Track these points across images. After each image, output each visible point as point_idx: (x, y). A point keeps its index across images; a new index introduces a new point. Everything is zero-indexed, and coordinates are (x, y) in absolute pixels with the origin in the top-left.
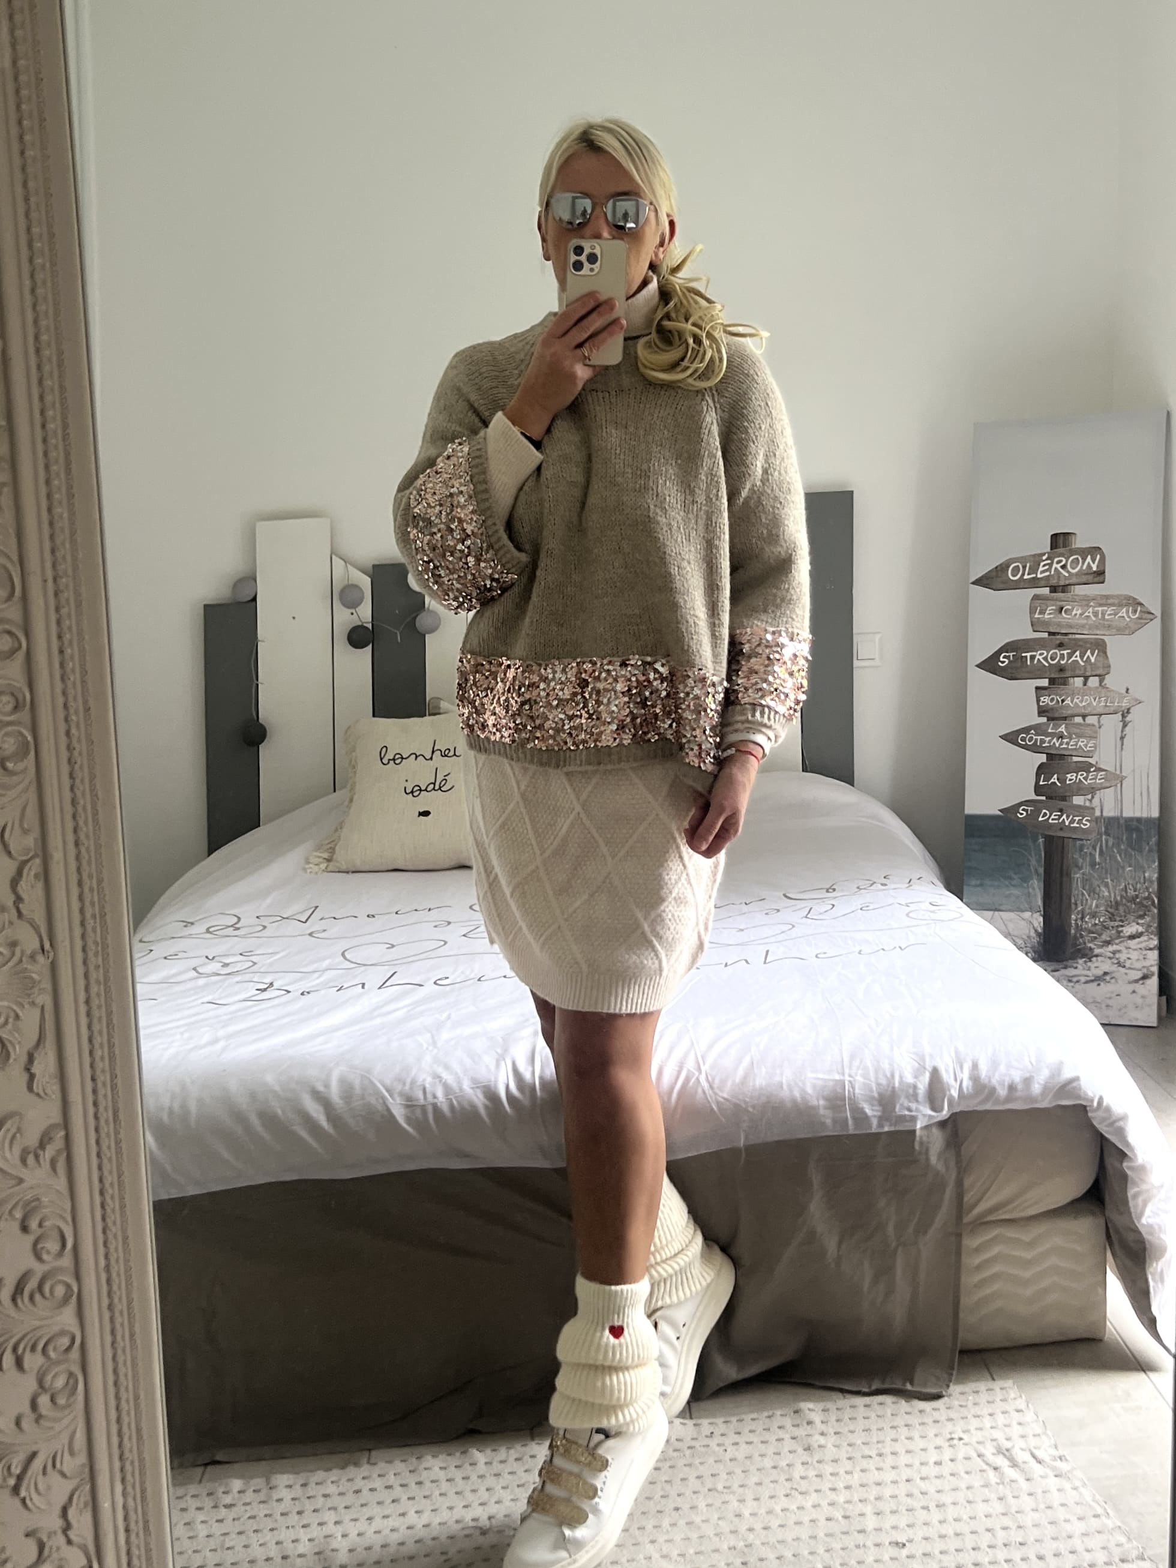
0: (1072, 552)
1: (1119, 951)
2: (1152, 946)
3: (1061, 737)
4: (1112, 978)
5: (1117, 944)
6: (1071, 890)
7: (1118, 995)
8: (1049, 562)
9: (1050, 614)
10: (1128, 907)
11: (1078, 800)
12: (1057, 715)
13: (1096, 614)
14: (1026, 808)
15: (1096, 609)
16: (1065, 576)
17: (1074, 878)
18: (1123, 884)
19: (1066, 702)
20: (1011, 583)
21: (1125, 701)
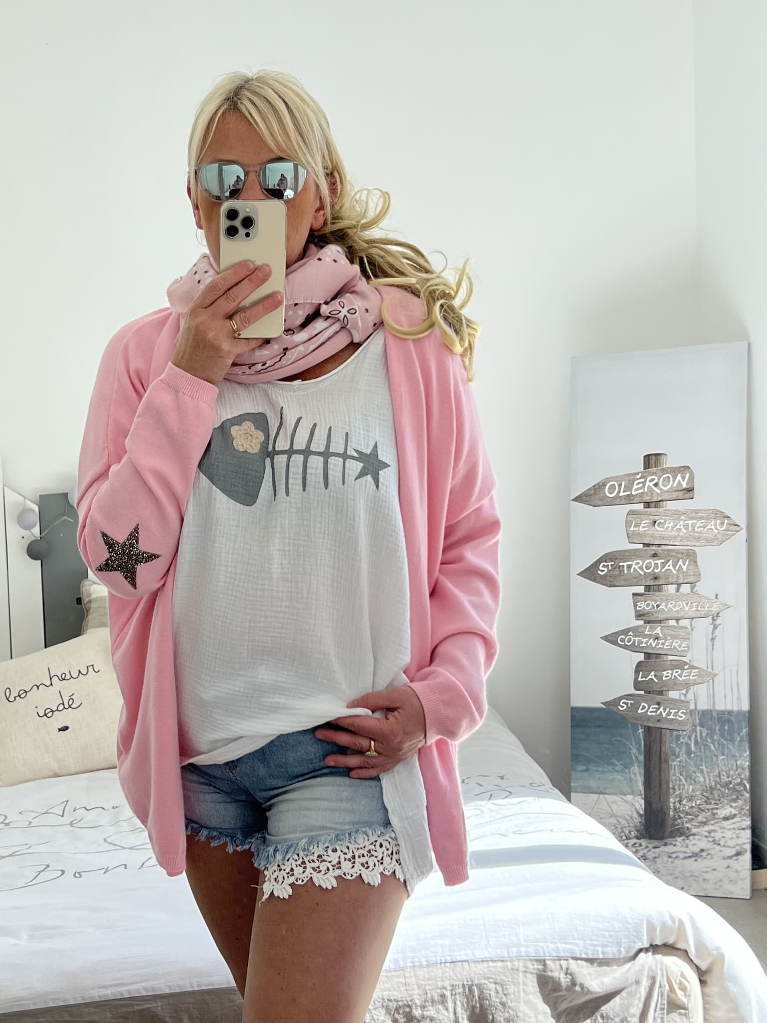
0: (664, 471)
1: (715, 831)
2: (744, 826)
3: (657, 638)
4: (708, 855)
5: (712, 825)
6: (669, 776)
7: (714, 870)
8: (642, 480)
9: (644, 527)
10: (721, 791)
11: (673, 694)
12: (652, 618)
13: (686, 527)
14: (626, 701)
15: (687, 522)
16: (657, 493)
17: (672, 765)
18: (717, 771)
19: (661, 607)
20: (609, 500)
21: (715, 606)
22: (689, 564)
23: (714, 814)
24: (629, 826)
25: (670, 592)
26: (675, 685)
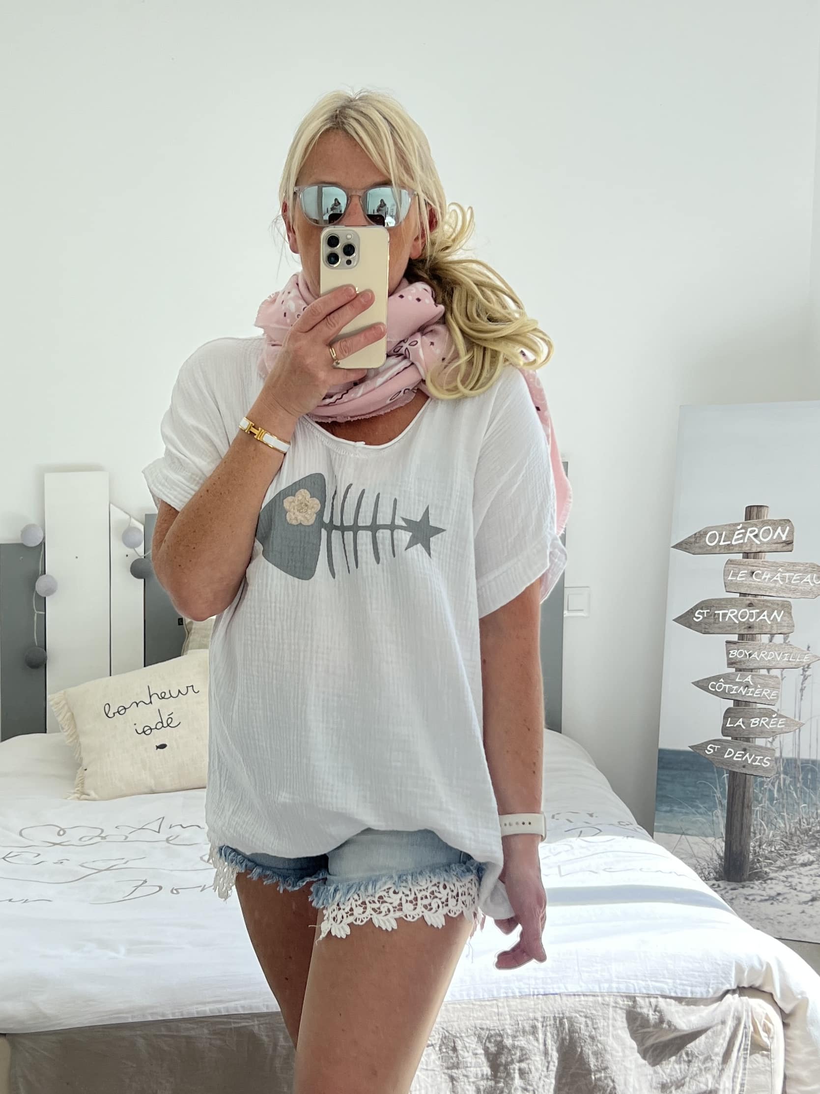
0: (764, 523)
1: (792, 876)
3: (747, 686)
4: (784, 899)
5: (790, 870)
6: (750, 820)
7: (789, 914)
8: (743, 531)
9: (742, 577)
10: (801, 838)
11: (760, 742)
12: (744, 667)
13: (783, 578)
14: (713, 746)
15: (783, 574)
16: (757, 544)
17: (754, 810)
18: (798, 818)
19: (753, 656)
20: (709, 548)
21: (806, 658)
22: (784, 616)
23: (793, 860)
24: (709, 868)
25: (763, 642)
26: (762, 732)
